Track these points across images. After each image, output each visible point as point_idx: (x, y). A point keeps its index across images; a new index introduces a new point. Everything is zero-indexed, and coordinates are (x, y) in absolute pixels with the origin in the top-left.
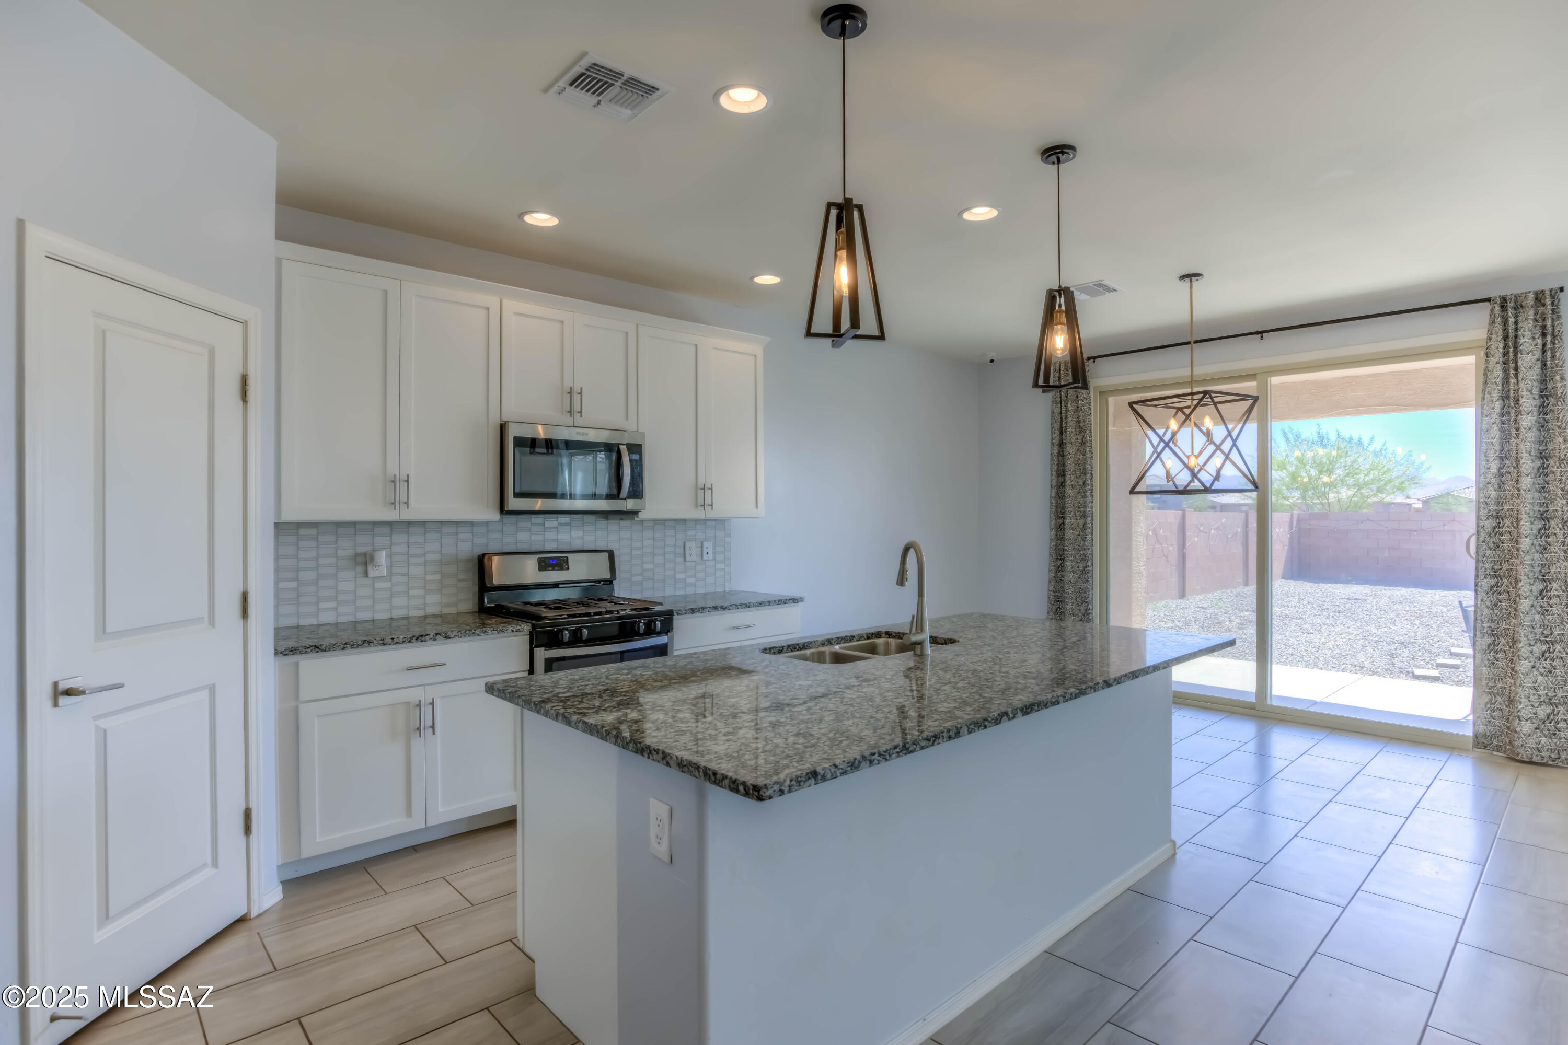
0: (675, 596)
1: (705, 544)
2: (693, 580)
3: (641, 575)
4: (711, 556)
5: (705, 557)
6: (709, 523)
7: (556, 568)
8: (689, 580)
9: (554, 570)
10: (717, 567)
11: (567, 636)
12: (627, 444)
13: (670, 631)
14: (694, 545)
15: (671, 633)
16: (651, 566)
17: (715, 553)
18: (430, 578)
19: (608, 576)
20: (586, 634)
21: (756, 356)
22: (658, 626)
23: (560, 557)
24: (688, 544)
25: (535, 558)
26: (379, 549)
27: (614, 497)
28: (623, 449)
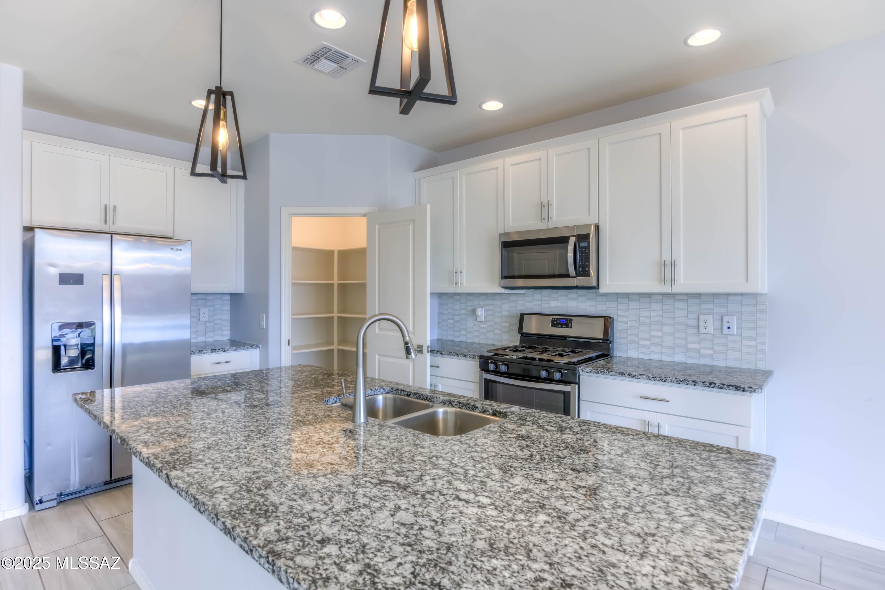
0: (686, 364)
1: (726, 319)
2: (710, 352)
3: (649, 340)
4: (734, 330)
5: (726, 331)
6: (731, 298)
7: (564, 326)
8: (703, 351)
9: (562, 327)
10: (744, 342)
11: (492, 367)
12: (578, 235)
13: (575, 383)
14: (710, 318)
15: (577, 386)
16: (659, 334)
17: (739, 328)
18: (504, 324)
19: (601, 336)
20: (503, 368)
21: (746, 116)
22: (557, 376)
23: (567, 319)
24: (702, 317)
25: (551, 318)
26: (482, 308)
27: (567, 276)
28: (572, 240)
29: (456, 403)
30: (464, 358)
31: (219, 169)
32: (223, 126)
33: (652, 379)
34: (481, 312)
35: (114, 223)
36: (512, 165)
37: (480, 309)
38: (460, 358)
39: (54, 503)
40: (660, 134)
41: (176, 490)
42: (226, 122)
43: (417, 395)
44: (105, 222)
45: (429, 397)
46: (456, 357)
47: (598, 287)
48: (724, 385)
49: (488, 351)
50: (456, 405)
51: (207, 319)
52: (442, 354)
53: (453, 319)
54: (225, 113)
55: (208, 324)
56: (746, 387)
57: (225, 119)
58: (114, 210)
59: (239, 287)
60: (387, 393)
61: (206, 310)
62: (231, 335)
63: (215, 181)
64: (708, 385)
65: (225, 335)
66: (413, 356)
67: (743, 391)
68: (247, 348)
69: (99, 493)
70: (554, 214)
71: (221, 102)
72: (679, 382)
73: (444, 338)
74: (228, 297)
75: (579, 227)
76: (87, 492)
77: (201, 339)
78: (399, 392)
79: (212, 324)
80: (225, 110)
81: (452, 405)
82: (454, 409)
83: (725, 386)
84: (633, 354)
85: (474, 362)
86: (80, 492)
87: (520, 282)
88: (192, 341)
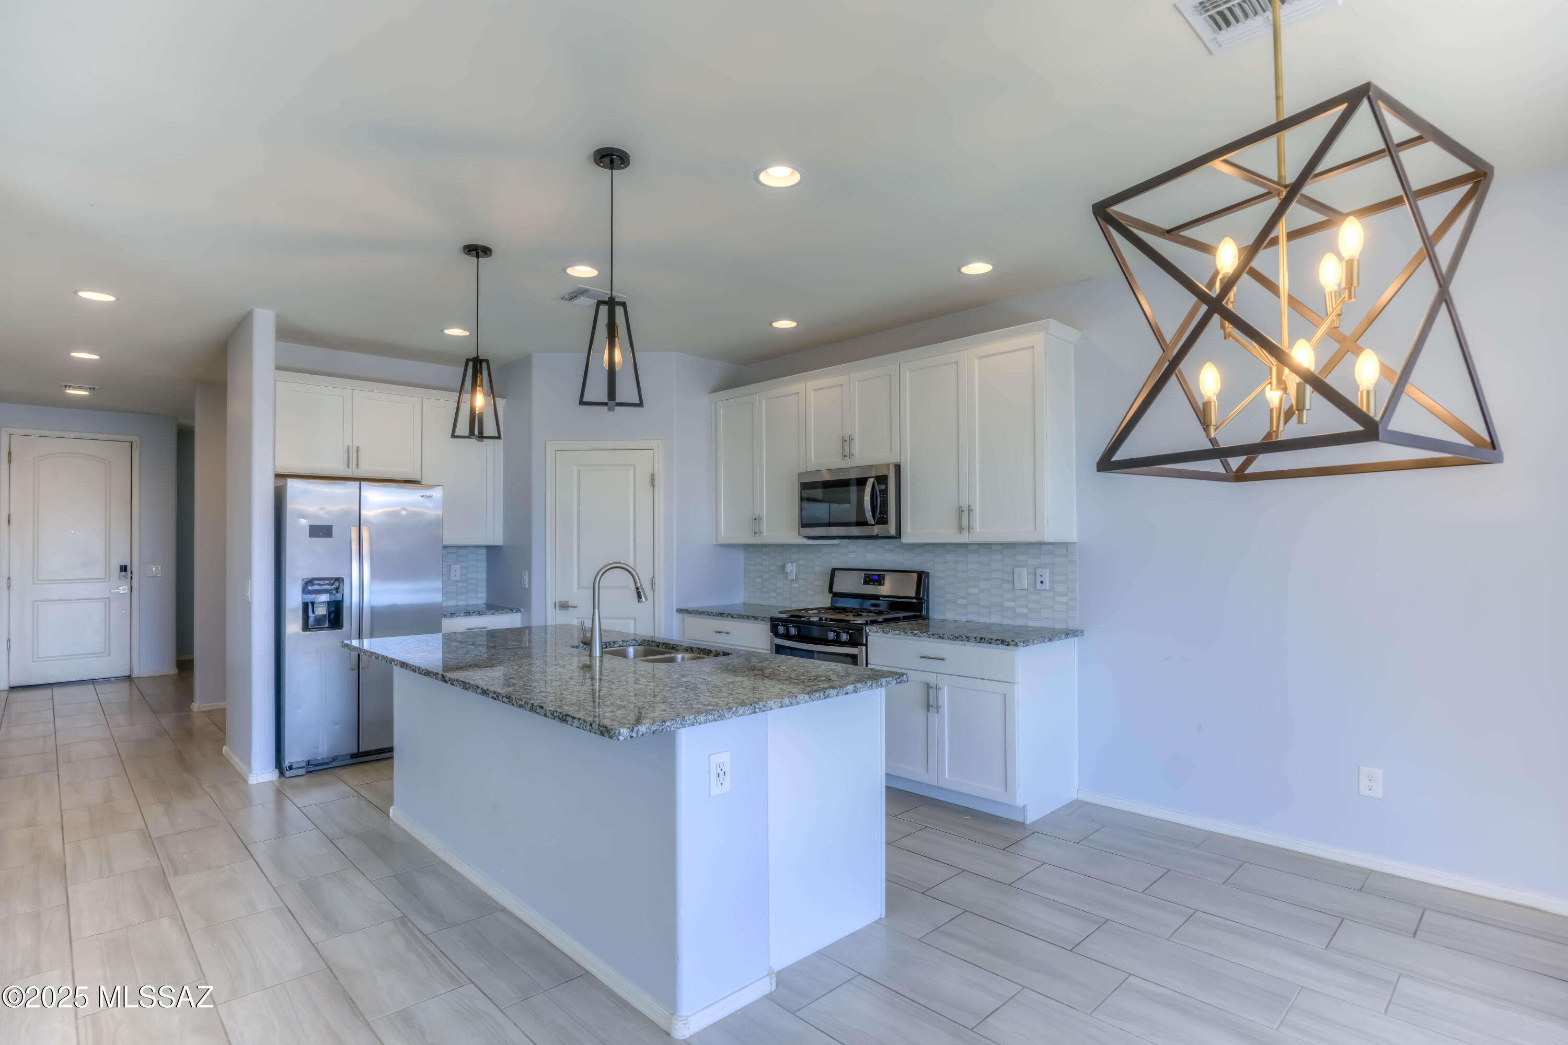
1: (1039, 572)
2: (1024, 611)
3: (965, 598)
4: (1047, 585)
5: (1039, 585)
6: (1044, 547)
7: (876, 584)
8: (1019, 610)
9: (874, 584)
10: (1057, 599)
11: (781, 630)
12: (876, 476)
13: (863, 645)
14: (1025, 571)
15: (864, 648)
16: (975, 591)
17: (1052, 582)
18: (817, 583)
19: (913, 595)
20: (793, 631)
21: (1033, 347)
22: (844, 637)
23: (880, 575)
24: (1017, 570)
25: (863, 574)
26: (792, 563)
27: (864, 523)
28: (870, 482)
29: (695, 649)
30: (756, 621)
31: (476, 433)
32: (480, 390)
33: (932, 636)
34: (790, 568)
35: (357, 466)
36: (815, 390)
37: (790, 564)
38: (751, 621)
39: (303, 771)
40: (957, 362)
41: (449, 682)
42: (482, 387)
43: (665, 645)
44: (348, 466)
45: (674, 646)
46: (748, 621)
47: (899, 535)
48: (992, 639)
49: (780, 612)
50: (696, 651)
51: (458, 578)
52: (732, 617)
53: (761, 577)
54: (481, 380)
55: (459, 585)
56: (1010, 641)
57: (481, 386)
58: (358, 451)
59: (497, 539)
60: (639, 645)
61: (458, 567)
62: (488, 598)
63: (473, 441)
64: (979, 641)
65: (480, 598)
66: (644, 600)
67: (1008, 645)
68: (507, 613)
69: (345, 767)
70: (857, 449)
71: (477, 372)
72: (955, 638)
73: (752, 602)
74: (484, 551)
75: (876, 467)
76: (334, 764)
77: (452, 603)
78: (650, 643)
79: (465, 584)
80: (481, 377)
81: (693, 651)
82: (694, 655)
83: (993, 641)
84: (950, 615)
85: (766, 626)
86: (327, 763)
87: (835, 531)
88: (444, 605)
